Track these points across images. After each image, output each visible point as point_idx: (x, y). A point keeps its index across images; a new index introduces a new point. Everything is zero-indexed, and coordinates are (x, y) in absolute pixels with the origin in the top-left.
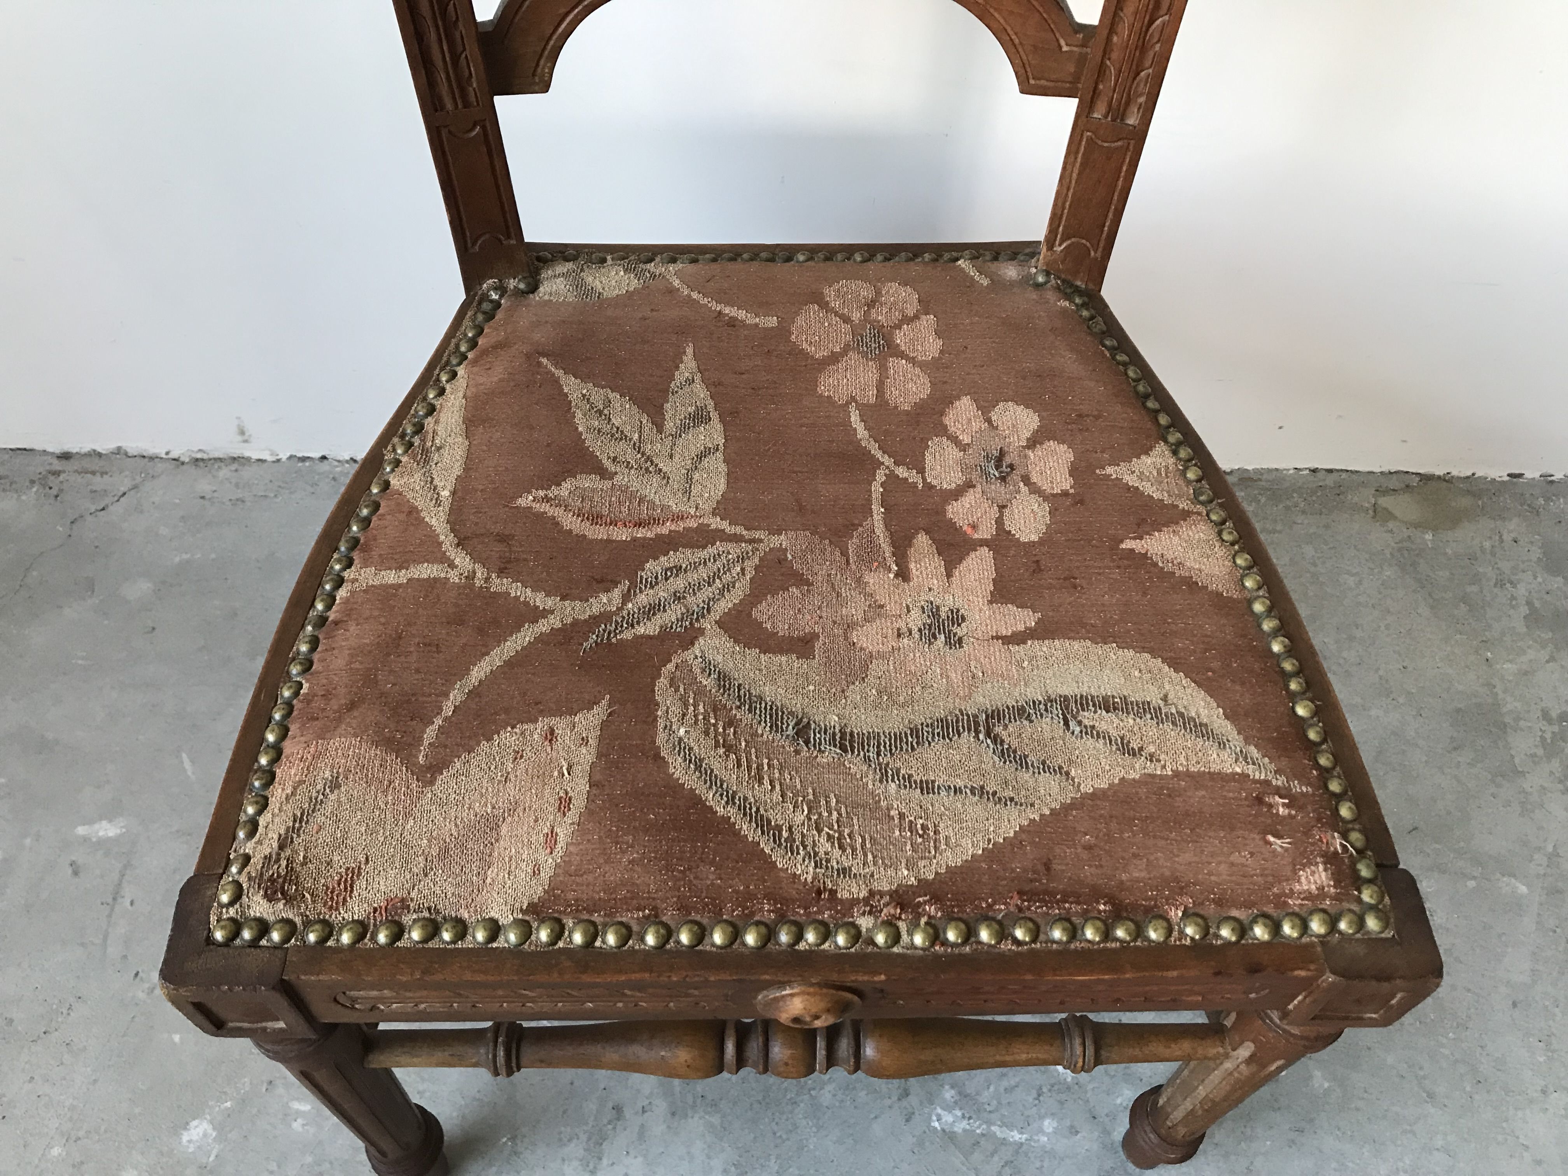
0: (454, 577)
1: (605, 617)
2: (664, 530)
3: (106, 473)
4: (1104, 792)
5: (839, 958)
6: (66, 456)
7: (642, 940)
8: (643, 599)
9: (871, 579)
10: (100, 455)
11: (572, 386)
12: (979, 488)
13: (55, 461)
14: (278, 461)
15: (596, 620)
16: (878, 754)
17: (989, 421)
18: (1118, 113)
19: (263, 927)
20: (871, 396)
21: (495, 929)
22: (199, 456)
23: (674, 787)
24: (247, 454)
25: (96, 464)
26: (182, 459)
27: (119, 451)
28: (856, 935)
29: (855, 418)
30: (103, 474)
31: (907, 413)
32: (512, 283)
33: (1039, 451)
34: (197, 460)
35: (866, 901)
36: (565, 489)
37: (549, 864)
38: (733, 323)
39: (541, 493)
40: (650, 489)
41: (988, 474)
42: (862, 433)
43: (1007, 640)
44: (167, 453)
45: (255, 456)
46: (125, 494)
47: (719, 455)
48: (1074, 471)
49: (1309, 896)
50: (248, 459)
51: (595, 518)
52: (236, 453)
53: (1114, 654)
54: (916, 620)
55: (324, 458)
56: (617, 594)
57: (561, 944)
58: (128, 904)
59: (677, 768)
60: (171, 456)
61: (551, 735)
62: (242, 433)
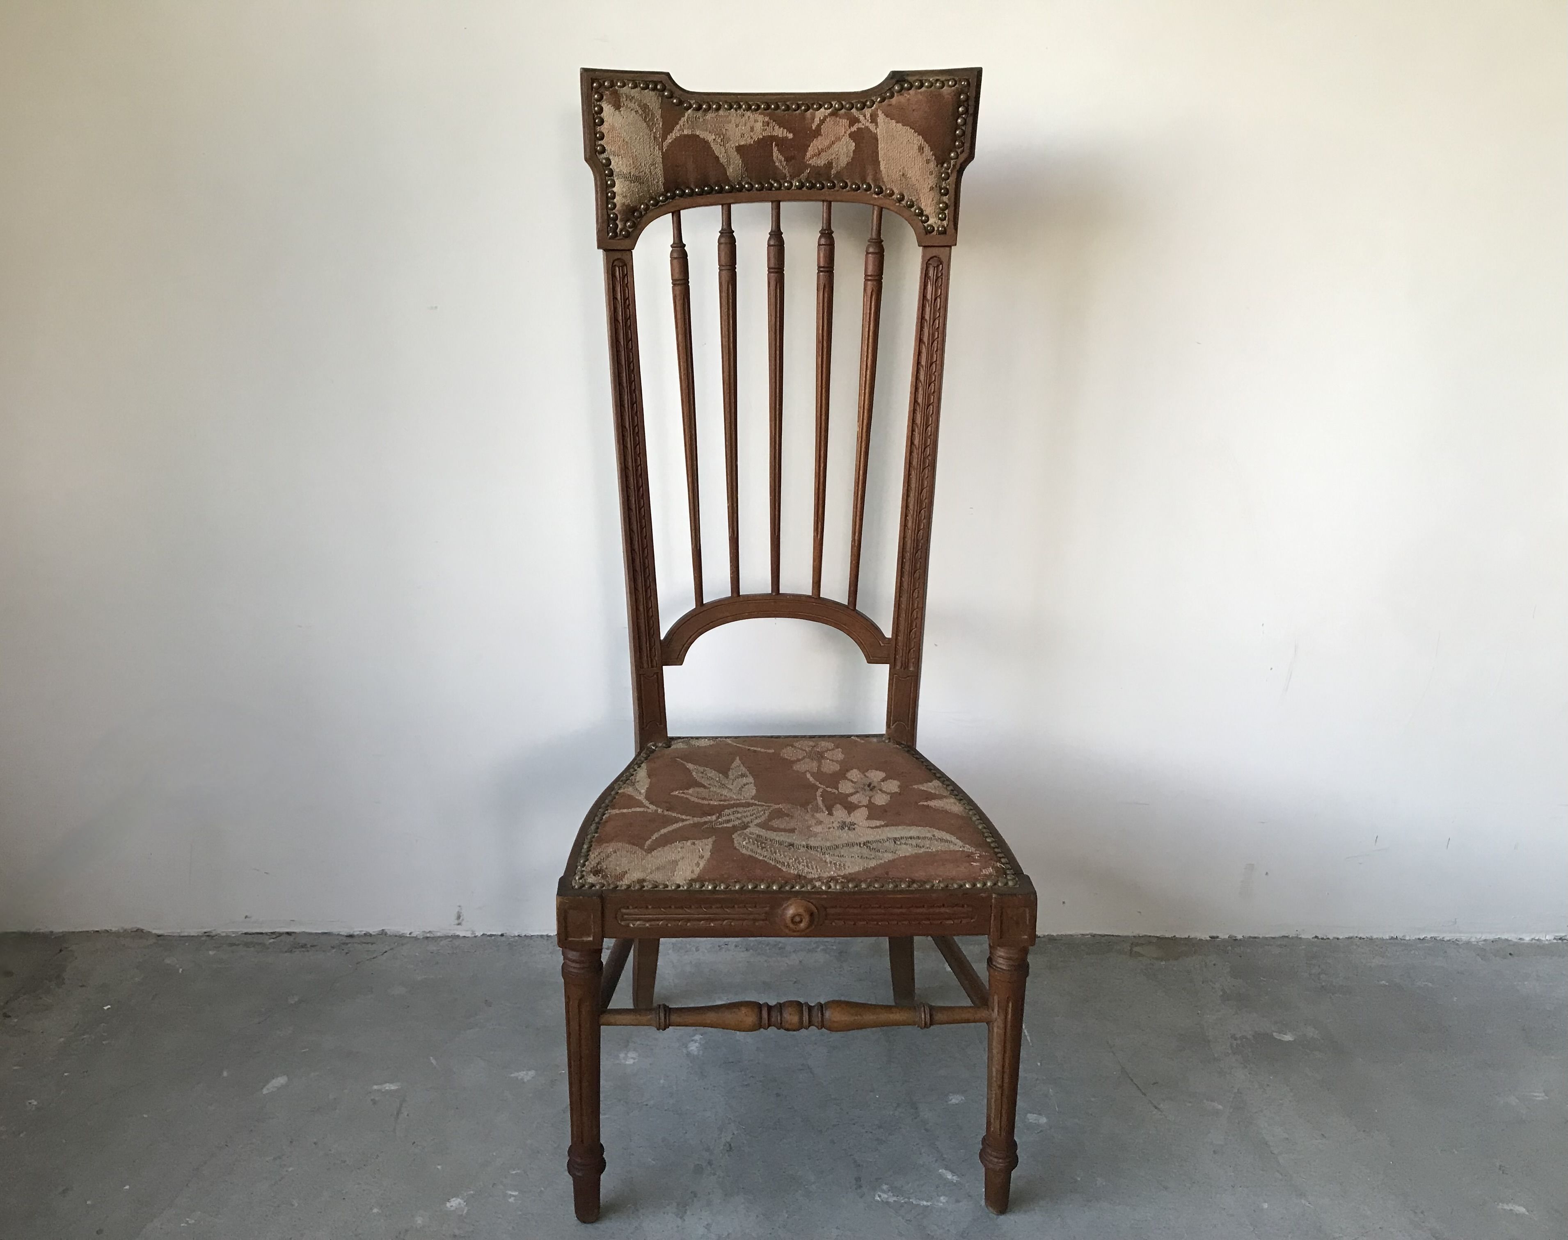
0: (650, 811)
1: (711, 822)
2: (732, 802)
3: (374, 943)
4: (909, 857)
5: (808, 892)
6: (351, 936)
7: (735, 887)
8: (724, 818)
9: (818, 815)
10: (371, 935)
11: (690, 766)
12: (861, 792)
13: (345, 938)
14: (476, 937)
15: (705, 823)
16: (822, 850)
17: (865, 775)
18: (905, 666)
19: (593, 885)
20: (815, 770)
21: (679, 886)
22: (428, 935)
23: (742, 854)
24: (458, 933)
25: (369, 939)
26: (418, 937)
27: (383, 933)
28: (814, 887)
29: (808, 776)
30: (372, 944)
31: (830, 774)
32: (660, 745)
33: (885, 782)
34: (427, 938)
35: (817, 878)
36: (691, 791)
37: (697, 871)
38: (755, 751)
39: (681, 792)
40: (725, 792)
41: (865, 790)
42: (811, 779)
43: (871, 828)
44: (410, 934)
45: (462, 934)
46: (386, 952)
47: (752, 785)
48: (899, 787)
49: (986, 875)
50: (458, 936)
51: (704, 799)
52: (451, 933)
53: (914, 828)
54: (836, 825)
55: (502, 935)
56: (714, 817)
57: (704, 888)
58: (406, 1115)
59: (744, 851)
60: (412, 935)
61: (694, 844)
62: (459, 917)
